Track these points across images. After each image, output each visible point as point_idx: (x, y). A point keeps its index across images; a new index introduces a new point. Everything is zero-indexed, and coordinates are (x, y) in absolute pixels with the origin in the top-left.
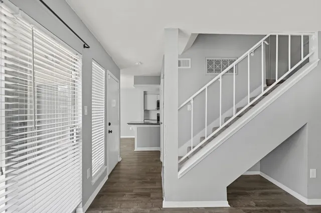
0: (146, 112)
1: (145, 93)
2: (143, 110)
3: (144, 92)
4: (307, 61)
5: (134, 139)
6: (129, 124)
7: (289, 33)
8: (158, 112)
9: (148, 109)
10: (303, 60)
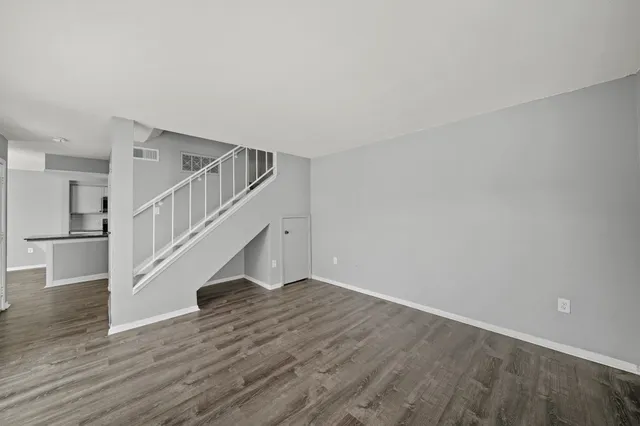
0: (76, 217)
1: (73, 184)
2: (67, 215)
3: (71, 181)
4: (271, 173)
5: (44, 270)
6: (28, 240)
7: (257, 149)
8: (104, 216)
9: (80, 211)
10: (267, 172)
